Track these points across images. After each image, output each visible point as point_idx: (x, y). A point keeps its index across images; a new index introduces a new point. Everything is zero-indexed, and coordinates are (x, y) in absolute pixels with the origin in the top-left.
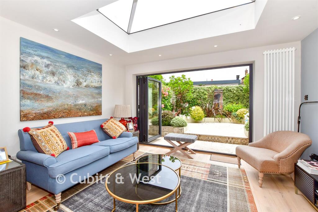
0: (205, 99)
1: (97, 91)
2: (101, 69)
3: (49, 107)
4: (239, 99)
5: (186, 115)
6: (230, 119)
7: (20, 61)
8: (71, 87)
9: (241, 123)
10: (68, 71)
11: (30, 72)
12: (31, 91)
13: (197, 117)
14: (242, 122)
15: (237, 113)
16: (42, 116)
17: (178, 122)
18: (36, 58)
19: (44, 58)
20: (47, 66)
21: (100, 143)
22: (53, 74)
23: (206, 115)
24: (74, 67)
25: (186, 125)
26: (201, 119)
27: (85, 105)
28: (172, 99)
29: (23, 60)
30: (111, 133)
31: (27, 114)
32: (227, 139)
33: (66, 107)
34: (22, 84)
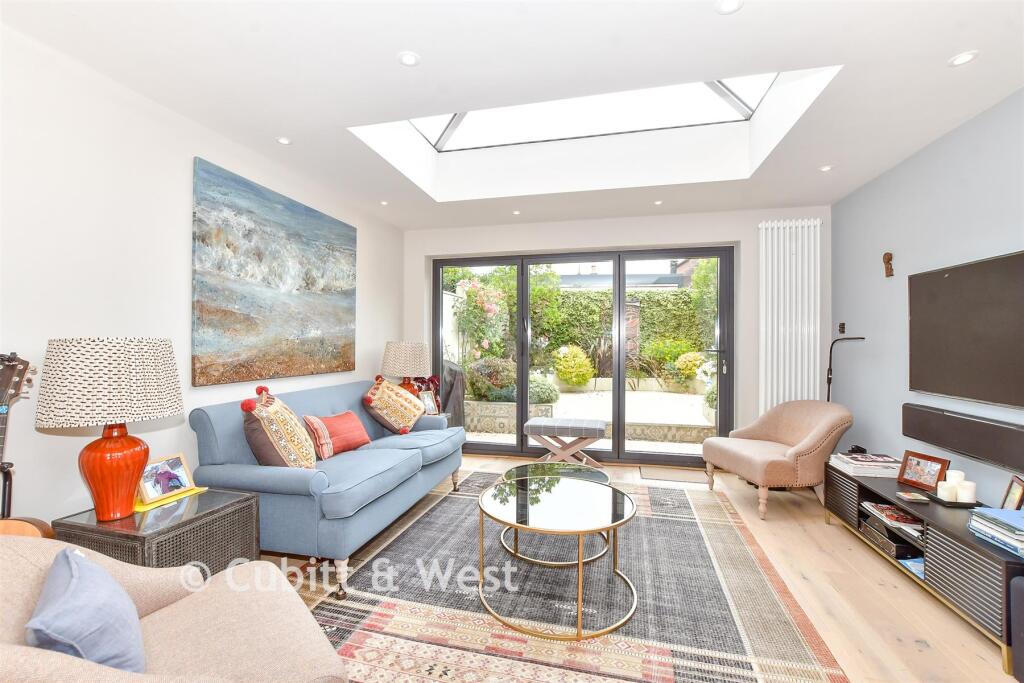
0: (591, 325)
1: (344, 303)
2: (353, 240)
3: (250, 348)
4: (679, 325)
5: (542, 372)
6: (660, 380)
7: (194, 221)
8: (295, 292)
9: (687, 390)
10: (289, 247)
11: (215, 252)
12: (214, 304)
13: (577, 376)
14: (691, 390)
15: (678, 364)
16: (237, 373)
17: (538, 390)
18: (227, 213)
19: (242, 214)
20: (248, 234)
21: (372, 444)
22: (259, 256)
23: (597, 372)
24: (300, 236)
25: (557, 398)
26: (586, 380)
27: (322, 342)
28: (502, 323)
29: (200, 220)
30: (393, 419)
31: (206, 367)
32: (666, 430)
33: (284, 347)
34: (199, 285)
